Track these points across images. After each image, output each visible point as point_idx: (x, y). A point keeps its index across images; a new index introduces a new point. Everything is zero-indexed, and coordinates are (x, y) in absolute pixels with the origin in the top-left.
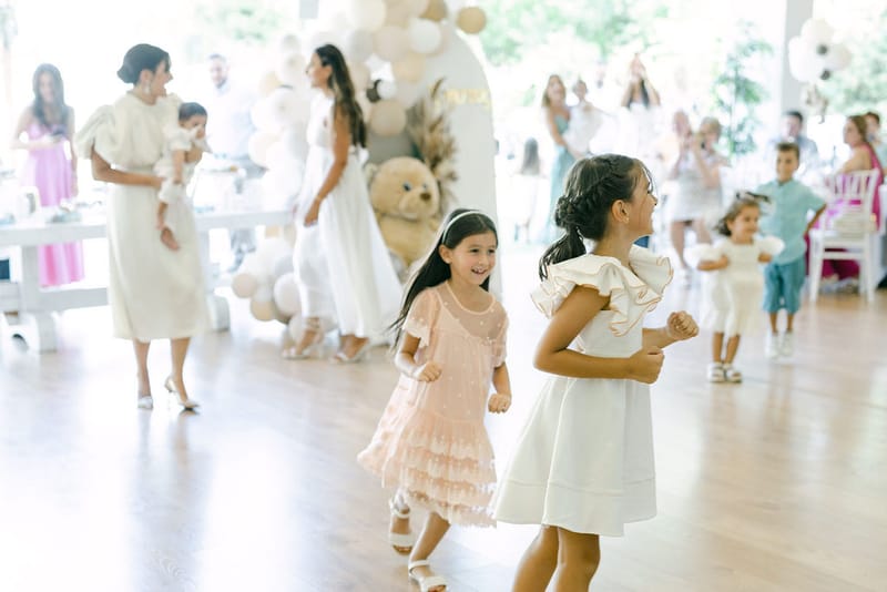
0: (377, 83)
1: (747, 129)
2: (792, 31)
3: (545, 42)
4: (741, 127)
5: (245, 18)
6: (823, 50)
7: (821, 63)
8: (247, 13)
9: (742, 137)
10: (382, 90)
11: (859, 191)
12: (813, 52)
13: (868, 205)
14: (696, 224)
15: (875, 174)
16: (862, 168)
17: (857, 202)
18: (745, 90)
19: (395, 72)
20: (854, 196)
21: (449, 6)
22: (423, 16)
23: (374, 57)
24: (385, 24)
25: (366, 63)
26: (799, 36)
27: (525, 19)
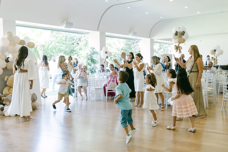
0: (8, 58)
2: (101, 49)
6: (106, 53)
7: (106, 55)
10: (9, 59)
11: (113, 79)
12: (104, 53)
13: (115, 82)
14: (83, 87)
16: (114, 75)
17: (114, 81)
19: (12, 56)
20: (113, 80)
21: (26, 42)
22: (19, 44)
23: (7, 52)
24: (9, 45)
25: (5, 54)
26: (102, 50)
27: (54, 50)
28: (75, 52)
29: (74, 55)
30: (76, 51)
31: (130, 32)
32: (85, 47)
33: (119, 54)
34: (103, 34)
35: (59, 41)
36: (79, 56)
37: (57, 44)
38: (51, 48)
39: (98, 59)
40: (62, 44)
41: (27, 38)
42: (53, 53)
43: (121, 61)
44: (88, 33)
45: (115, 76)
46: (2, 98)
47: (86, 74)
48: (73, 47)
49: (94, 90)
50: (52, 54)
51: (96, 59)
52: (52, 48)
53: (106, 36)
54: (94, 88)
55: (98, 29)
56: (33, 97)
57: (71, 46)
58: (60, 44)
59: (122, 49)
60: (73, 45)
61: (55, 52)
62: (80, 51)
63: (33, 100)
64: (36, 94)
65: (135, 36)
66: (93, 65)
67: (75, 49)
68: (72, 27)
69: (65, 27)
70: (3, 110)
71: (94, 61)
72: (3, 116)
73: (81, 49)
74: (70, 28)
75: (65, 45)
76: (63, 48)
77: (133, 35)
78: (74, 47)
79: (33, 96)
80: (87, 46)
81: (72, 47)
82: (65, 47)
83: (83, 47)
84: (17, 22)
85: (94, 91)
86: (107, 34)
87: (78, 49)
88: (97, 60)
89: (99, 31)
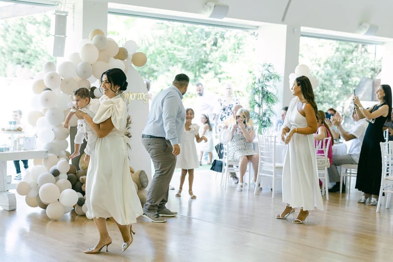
0: (93, 89)
1: (267, 115)
3: (169, 70)
4: (265, 114)
5: (22, 54)
8: (22, 51)
9: (265, 119)
10: (95, 92)
11: (322, 148)
15: (330, 138)
17: (322, 152)
18: (266, 96)
20: (320, 149)
21: (129, 53)
22: (116, 57)
23: (92, 76)
24: (98, 60)
25: (88, 79)
26: (294, 73)
27: (159, 59)
28: (208, 65)
29: (206, 72)
30: (211, 63)
31: (361, 24)
32: (234, 54)
33: (320, 73)
34: (295, 30)
35: (172, 37)
36: (219, 76)
37: (168, 43)
38: (151, 53)
39: (278, 92)
40: (180, 44)
41: (131, 42)
42: (157, 66)
43: (322, 92)
44: (258, 27)
45: (327, 141)
46: (81, 177)
47: (247, 130)
48: (205, 52)
49: (273, 171)
50: (155, 68)
51: (273, 92)
52: (154, 52)
53: (302, 35)
54: (273, 165)
55: (283, 19)
56: (139, 178)
57: (200, 50)
58: (174, 45)
59: (327, 62)
60: (204, 48)
61: (162, 64)
62: (222, 63)
63: (141, 186)
64: (146, 172)
65: (374, 35)
66: (265, 106)
67: (210, 58)
68: (226, 15)
69: (210, 17)
70: (82, 206)
71: (269, 96)
72: (82, 218)
73: (224, 59)
74: (222, 18)
75: (186, 48)
76: (182, 54)
77: (368, 33)
78: (208, 52)
79: (140, 176)
80: (240, 51)
81: (202, 53)
82: (186, 52)
83: (229, 54)
84: (111, 6)
85: (271, 173)
86: (303, 29)
87: (217, 58)
88: (275, 94)
89: (285, 24)
